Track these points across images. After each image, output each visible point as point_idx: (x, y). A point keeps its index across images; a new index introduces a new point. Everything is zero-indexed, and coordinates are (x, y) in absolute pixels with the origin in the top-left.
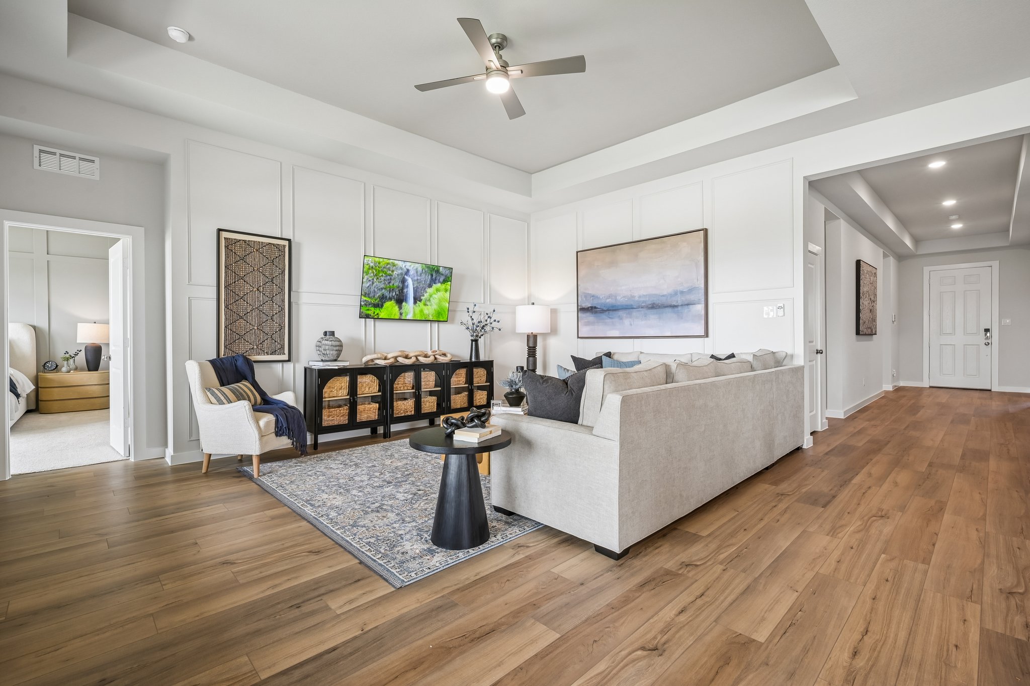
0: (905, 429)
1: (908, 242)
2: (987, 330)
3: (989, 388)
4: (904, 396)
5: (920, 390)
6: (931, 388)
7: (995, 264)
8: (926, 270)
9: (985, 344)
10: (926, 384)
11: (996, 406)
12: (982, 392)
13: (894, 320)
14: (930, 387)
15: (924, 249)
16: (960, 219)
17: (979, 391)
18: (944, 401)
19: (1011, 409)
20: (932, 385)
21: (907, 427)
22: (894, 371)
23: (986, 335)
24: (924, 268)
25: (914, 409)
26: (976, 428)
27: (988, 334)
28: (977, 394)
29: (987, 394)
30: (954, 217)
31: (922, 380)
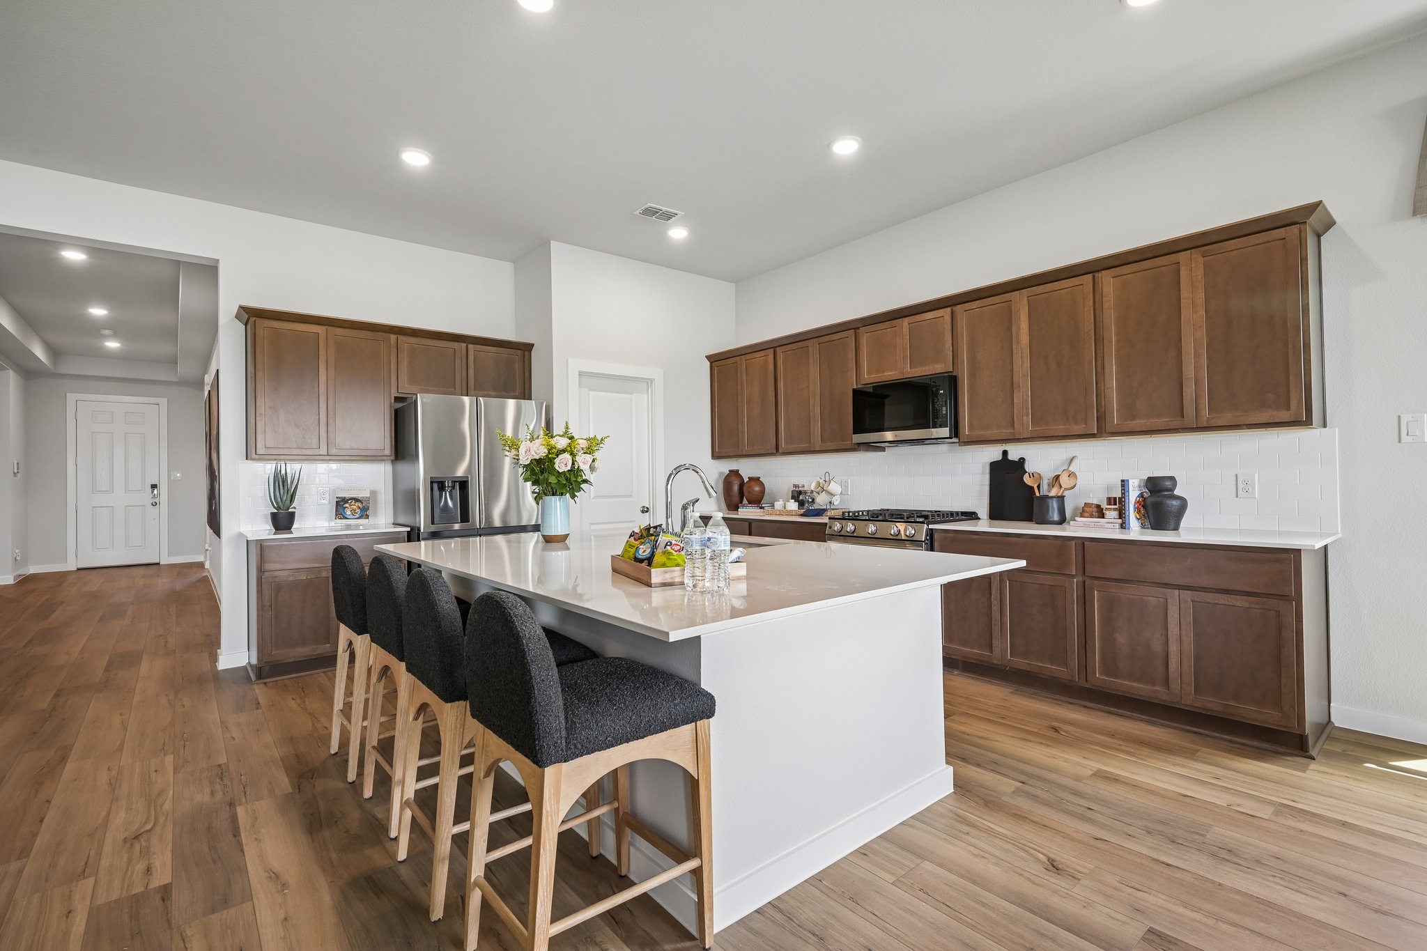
0: (25, 646)
1: (39, 352)
2: (154, 486)
3: (157, 561)
4: (33, 590)
5: (61, 576)
6: (80, 572)
7: (163, 402)
8: (71, 398)
9: (152, 504)
10: (71, 566)
11: (163, 584)
12: (148, 567)
13: (16, 471)
14: (78, 569)
15: (68, 368)
16: (115, 336)
17: (144, 567)
18: (95, 589)
19: (179, 585)
20: (79, 567)
21: (31, 641)
22: (17, 551)
23: (152, 492)
24: (68, 394)
25: (46, 610)
26: (132, 621)
27: (155, 492)
28: (141, 571)
29: (154, 569)
30: (106, 332)
31: (66, 561)
